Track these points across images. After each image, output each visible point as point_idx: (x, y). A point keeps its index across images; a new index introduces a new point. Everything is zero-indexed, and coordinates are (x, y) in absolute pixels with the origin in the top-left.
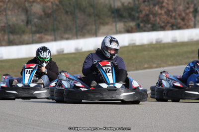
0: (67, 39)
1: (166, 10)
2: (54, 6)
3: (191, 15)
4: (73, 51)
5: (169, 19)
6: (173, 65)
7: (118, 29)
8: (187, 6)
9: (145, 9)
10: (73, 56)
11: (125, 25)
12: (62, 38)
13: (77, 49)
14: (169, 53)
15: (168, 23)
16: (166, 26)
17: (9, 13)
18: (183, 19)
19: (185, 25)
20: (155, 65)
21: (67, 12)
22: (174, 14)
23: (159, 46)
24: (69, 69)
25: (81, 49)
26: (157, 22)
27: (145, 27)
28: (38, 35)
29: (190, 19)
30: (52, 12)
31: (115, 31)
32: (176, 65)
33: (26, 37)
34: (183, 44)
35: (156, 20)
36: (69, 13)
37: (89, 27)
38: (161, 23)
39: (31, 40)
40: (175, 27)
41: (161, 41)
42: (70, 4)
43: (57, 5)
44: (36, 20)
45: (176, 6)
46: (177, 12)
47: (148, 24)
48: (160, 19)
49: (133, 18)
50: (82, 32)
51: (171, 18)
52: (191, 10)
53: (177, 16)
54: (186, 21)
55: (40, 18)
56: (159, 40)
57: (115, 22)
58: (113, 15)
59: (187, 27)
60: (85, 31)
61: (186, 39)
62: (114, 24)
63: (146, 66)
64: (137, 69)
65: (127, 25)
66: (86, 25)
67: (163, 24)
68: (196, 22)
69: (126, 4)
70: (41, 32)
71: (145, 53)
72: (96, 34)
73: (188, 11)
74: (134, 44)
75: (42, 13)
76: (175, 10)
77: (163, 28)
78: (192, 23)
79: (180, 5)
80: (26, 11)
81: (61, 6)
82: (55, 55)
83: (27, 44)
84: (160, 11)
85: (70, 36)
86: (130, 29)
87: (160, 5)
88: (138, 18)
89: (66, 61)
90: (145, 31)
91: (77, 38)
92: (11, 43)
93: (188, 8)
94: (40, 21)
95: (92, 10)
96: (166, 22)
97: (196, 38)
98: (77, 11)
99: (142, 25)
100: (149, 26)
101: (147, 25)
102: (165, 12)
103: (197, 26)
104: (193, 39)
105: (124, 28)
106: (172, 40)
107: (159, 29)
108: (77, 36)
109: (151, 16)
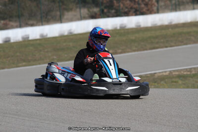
0: (32, 25)
4: (38, 37)
5: (132, 4)
6: (138, 50)
7: (82, 16)
10: (38, 42)
11: (89, 11)
12: (27, 25)
13: (42, 35)
14: (133, 38)
15: (131, 8)
16: (130, 11)
18: (146, 5)
19: (148, 10)
20: (120, 51)
23: (123, 32)
24: (35, 55)
25: (47, 35)
26: (121, 8)
27: (109, 12)
28: (2, 22)
29: (153, 4)
31: (79, 16)
32: (141, 50)
34: (147, 29)
35: (119, 6)
37: (53, 13)
40: (138, 13)
41: (125, 26)
47: (112, 9)
48: (124, 4)
49: (97, 5)
50: (46, 18)
51: (135, 4)
53: (140, 2)
54: (149, 6)
55: (5, 5)
56: (124, 26)
57: (80, 8)
58: (77, 1)
59: (149, 12)
60: (50, 17)
61: (149, 25)
62: (78, 10)
65: (91, 10)
66: (50, 11)
67: (126, 10)
68: (159, 7)
70: (6, 19)
72: (60, 20)
77: (127, 14)
78: (155, 8)
85: (35, 22)
86: (96, 14)
88: (102, 3)
89: (31, 48)
90: (108, 17)
91: (42, 25)
96: (129, 7)
97: (159, 23)
99: (106, 10)
100: (113, 11)
101: (110, 11)
103: (160, 11)
104: (156, 24)
105: (88, 14)
106: (136, 26)
107: (123, 14)
108: (42, 22)
109: (115, 1)
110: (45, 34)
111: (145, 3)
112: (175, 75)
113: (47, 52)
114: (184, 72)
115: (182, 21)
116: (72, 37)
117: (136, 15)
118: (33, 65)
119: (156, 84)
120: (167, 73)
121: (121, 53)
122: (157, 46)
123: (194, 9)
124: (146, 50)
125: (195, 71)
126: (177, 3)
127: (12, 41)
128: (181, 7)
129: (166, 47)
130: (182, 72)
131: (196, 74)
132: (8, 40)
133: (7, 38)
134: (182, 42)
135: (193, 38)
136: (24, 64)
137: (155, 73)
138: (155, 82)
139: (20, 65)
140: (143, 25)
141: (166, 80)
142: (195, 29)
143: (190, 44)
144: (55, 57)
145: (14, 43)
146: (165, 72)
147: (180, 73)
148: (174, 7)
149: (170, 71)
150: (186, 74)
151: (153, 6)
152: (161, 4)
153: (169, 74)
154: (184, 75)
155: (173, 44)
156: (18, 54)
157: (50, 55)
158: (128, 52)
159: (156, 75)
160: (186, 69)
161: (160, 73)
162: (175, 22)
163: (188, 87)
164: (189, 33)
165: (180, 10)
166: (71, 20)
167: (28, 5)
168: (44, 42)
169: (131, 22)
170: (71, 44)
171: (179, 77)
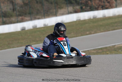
0: (39, 19)
4: (42, 26)
6: (104, 31)
7: (69, 11)
10: (43, 29)
11: (73, 8)
12: (35, 19)
13: (45, 25)
14: (101, 24)
15: (100, 5)
16: (99, 7)
17: (2, 4)
18: (109, 2)
19: (110, 6)
20: (93, 32)
21: (37, 2)
23: (95, 20)
24: (41, 37)
25: (48, 25)
28: (20, 17)
29: (113, 2)
30: (28, 2)
31: (67, 12)
32: (106, 31)
33: (13, 19)
34: (110, 18)
35: (92, 4)
36: (39, 3)
37: (51, 11)
38: (95, 5)
39: (16, 20)
40: (104, 8)
41: (96, 17)
44: (18, 8)
47: (88, 6)
48: (95, 3)
49: (78, 4)
50: (47, 14)
51: (101, 2)
53: (105, 1)
55: (21, 7)
57: (68, 6)
58: (66, 2)
59: (111, 7)
60: (49, 13)
61: (111, 15)
62: (67, 8)
63: (88, 33)
64: (82, 35)
65: (75, 8)
66: (49, 9)
67: (97, 7)
68: (117, 4)
70: (23, 15)
71: (87, 25)
72: (56, 15)
74: (80, 19)
75: (22, 4)
77: (97, 9)
78: (114, 5)
80: (12, 3)
82: (32, 29)
83: (14, 23)
85: (40, 17)
88: (81, 3)
89: (38, 33)
90: (86, 11)
91: (45, 18)
92: (4, 23)
94: (21, 9)
96: (98, 5)
97: (117, 14)
99: (84, 7)
100: (89, 8)
101: (87, 8)
103: (118, 6)
104: (115, 15)
105: (73, 10)
106: (103, 16)
107: (95, 9)
108: (44, 16)
109: (89, 2)
110: (46, 24)
119: (116, 52)
121: (94, 33)
122: (116, 28)
124: (109, 31)
127: (26, 29)
132: (24, 28)
133: (23, 27)
136: (34, 43)
138: (115, 51)
140: (107, 15)
145: (28, 30)
146: (121, 44)
152: (119, 2)
156: (30, 37)
158: (98, 33)
159: (116, 46)
161: (118, 45)
166: (63, 14)
167: (36, 6)
168: (46, 29)
169: (100, 14)
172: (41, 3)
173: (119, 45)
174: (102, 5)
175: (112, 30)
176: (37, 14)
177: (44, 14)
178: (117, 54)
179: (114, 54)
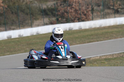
0: (14, 29)
1: (74, 9)
2: (5, 9)
3: (90, 12)
4: (17, 37)
5: (76, 15)
6: (80, 44)
7: (45, 22)
8: (87, 7)
9: (62, 9)
10: (17, 39)
11: (49, 20)
12: (10, 29)
13: (20, 36)
14: (77, 36)
15: (76, 17)
16: (75, 19)
18: (85, 15)
19: (87, 18)
21: (12, 13)
22: (79, 12)
23: (71, 32)
24: (15, 48)
25: (23, 35)
29: (90, 15)
30: (3, 13)
31: (43, 23)
32: (82, 44)
34: (86, 30)
35: (68, 16)
36: (14, 13)
37: (27, 22)
38: (71, 18)
40: (80, 20)
41: (72, 29)
42: (14, 7)
43: (6, 9)
45: (80, 7)
46: (81, 11)
47: (64, 18)
48: (71, 15)
49: (54, 15)
50: (22, 24)
51: (78, 15)
52: (90, 9)
53: (81, 13)
56: (71, 28)
57: (43, 18)
58: (42, 14)
60: (25, 24)
61: (87, 27)
65: (51, 19)
66: (25, 20)
67: (73, 19)
68: (93, 17)
69: (49, 7)
72: (31, 26)
73: (88, 10)
76: (80, 9)
77: (73, 21)
78: (91, 17)
79: (83, 6)
81: (9, 9)
82: (6, 40)
84: (71, 11)
85: (15, 28)
86: (53, 22)
87: (71, 7)
88: (57, 15)
89: (13, 43)
90: (62, 23)
91: (20, 29)
93: (88, 8)
95: (28, 11)
96: (75, 17)
98: (19, 11)
99: (60, 19)
100: (65, 19)
102: (74, 11)
103: (94, 19)
104: (92, 27)
105: (49, 22)
106: (79, 28)
107: (71, 21)
108: (19, 27)
109: (66, 13)
110: (21, 35)
111: (84, 14)
112: (103, 58)
113: (23, 46)
114: (109, 56)
115: (108, 25)
116: (38, 36)
117: (79, 21)
118: (14, 54)
119: (91, 64)
120: (98, 58)
122: (92, 40)
123: (115, 17)
124: (85, 43)
125: (116, 56)
126: (104, 14)
128: (107, 16)
129: (98, 41)
130: (108, 57)
131: (116, 57)
134: (108, 38)
135: (114, 35)
136: (8, 53)
137: (91, 58)
138: (91, 63)
139: (6, 54)
140: (83, 28)
141: (98, 62)
142: (116, 30)
143: (113, 39)
144: (28, 49)
146: (97, 57)
147: (106, 57)
148: (103, 16)
149: (100, 56)
150: (110, 58)
151: (90, 16)
152: (95, 14)
153: (100, 58)
154: (109, 58)
155: (102, 39)
156: (4, 47)
157: (25, 47)
158: (74, 45)
159: (91, 59)
160: (110, 55)
161: (93, 57)
162: (103, 25)
163: (111, 66)
164: (112, 32)
165: (106, 18)
166: (38, 26)
167: (11, 17)
168: (21, 39)
169: (76, 26)
170: (38, 40)
171: (106, 59)
172: (16, 13)
173: (95, 58)
174: (78, 17)
175: (88, 42)
176: (12, 24)
177: (19, 25)
178: (92, 66)
179: (89, 66)
